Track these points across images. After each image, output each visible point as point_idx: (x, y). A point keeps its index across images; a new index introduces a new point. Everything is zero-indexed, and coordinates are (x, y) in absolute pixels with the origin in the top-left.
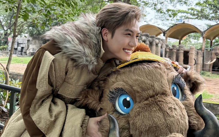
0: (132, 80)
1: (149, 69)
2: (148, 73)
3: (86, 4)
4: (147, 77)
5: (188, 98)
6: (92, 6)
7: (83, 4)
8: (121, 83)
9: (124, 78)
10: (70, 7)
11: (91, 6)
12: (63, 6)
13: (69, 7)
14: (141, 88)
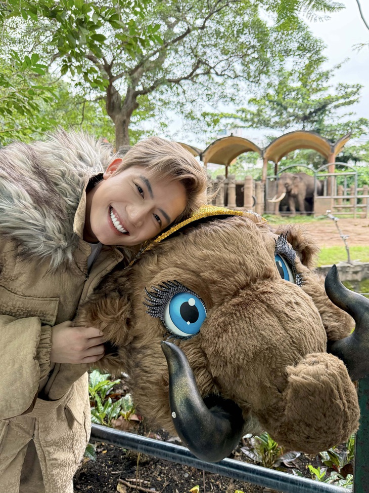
0: (195, 260)
1: (227, 231)
2: (225, 239)
3: (54, 109)
4: (226, 248)
5: (307, 280)
6: (66, 112)
7: (48, 109)
8: (172, 269)
9: (175, 258)
10: (25, 114)
11: (64, 112)
12: (10, 112)
13: (23, 115)
14: (218, 271)
